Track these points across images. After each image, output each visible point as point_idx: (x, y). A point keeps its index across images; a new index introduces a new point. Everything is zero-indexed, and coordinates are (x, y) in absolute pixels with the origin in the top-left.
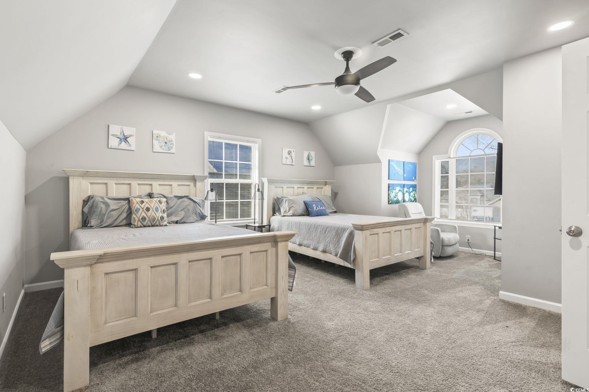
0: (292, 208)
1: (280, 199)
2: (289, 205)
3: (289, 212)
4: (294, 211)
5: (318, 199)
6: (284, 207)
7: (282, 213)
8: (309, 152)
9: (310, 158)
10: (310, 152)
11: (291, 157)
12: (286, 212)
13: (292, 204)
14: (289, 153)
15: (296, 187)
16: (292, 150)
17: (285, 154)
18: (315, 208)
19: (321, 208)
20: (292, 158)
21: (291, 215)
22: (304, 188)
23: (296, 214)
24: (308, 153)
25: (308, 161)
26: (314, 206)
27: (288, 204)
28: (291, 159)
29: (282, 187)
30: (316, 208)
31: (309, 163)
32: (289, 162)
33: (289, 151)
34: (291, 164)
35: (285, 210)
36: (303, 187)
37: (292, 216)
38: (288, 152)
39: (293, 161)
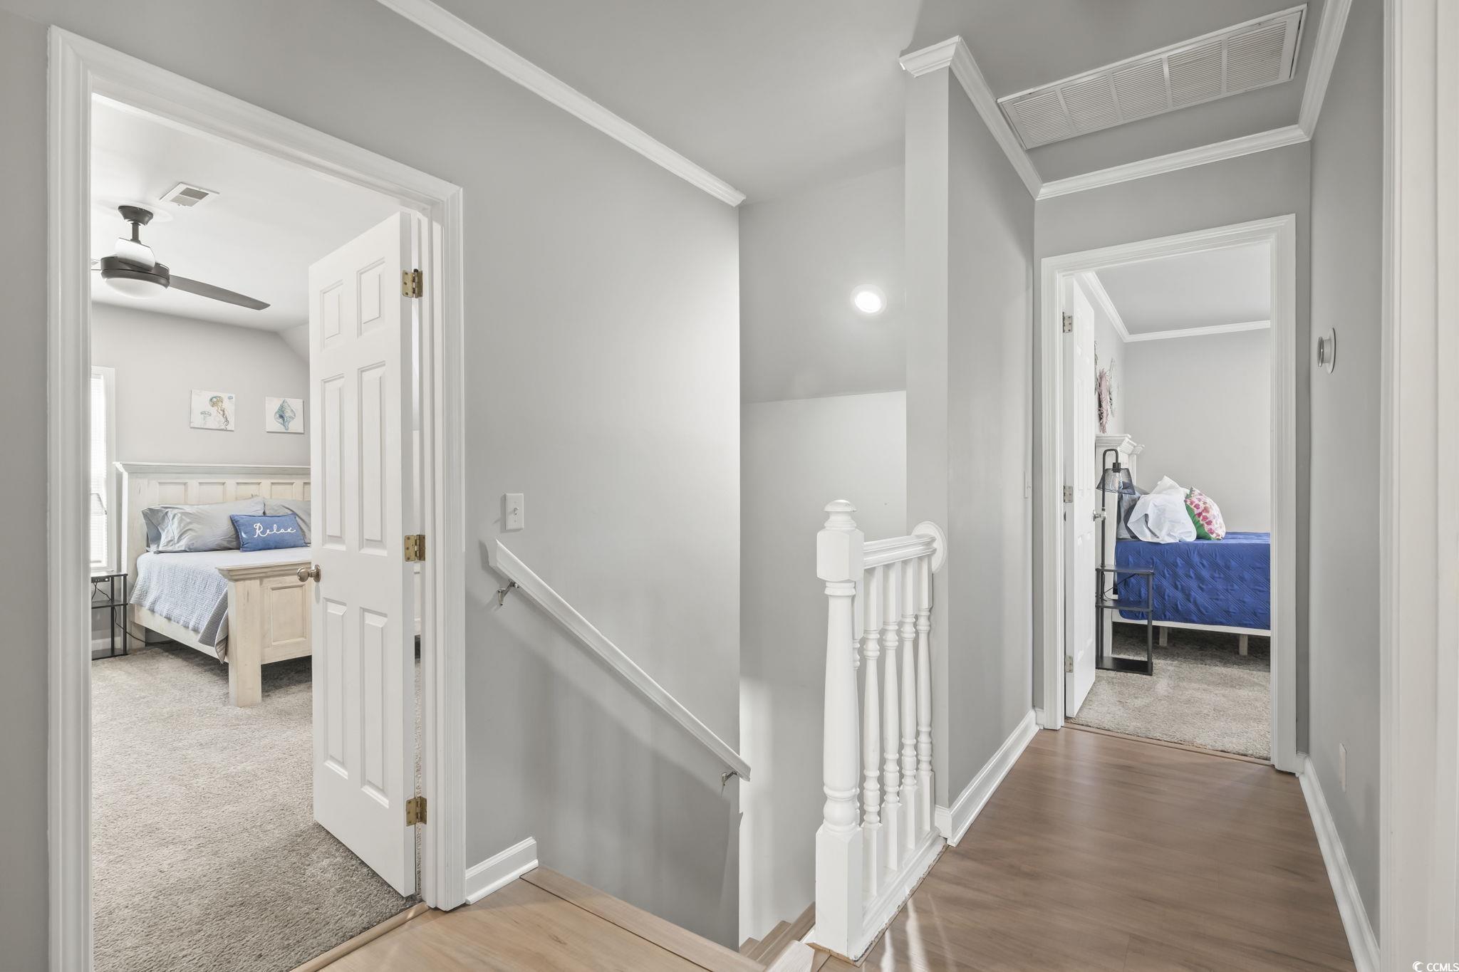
0: (190, 532)
1: (160, 513)
2: (182, 525)
3: (178, 542)
4: (191, 540)
5: (289, 509)
6: (170, 530)
7: (161, 546)
8: (282, 399)
9: (288, 414)
10: (288, 400)
11: (222, 413)
12: (171, 544)
13: (190, 523)
14: (215, 402)
15: (231, 482)
16: (224, 396)
17: (201, 401)
18: (258, 532)
19: (282, 531)
20: (224, 414)
21: (183, 549)
22: (259, 484)
23: (198, 544)
24: (281, 402)
25: (281, 420)
26: (258, 527)
27: (180, 523)
28: (221, 417)
29: (185, 484)
30: (263, 532)
31: (284, 425)
32: (215, 421)
33: (215, 397)
34: (223, 427)
35: (170, 539)
36: (259, 481)
37: (185, 551)
38: (211, 400)
39: (227, 421)
